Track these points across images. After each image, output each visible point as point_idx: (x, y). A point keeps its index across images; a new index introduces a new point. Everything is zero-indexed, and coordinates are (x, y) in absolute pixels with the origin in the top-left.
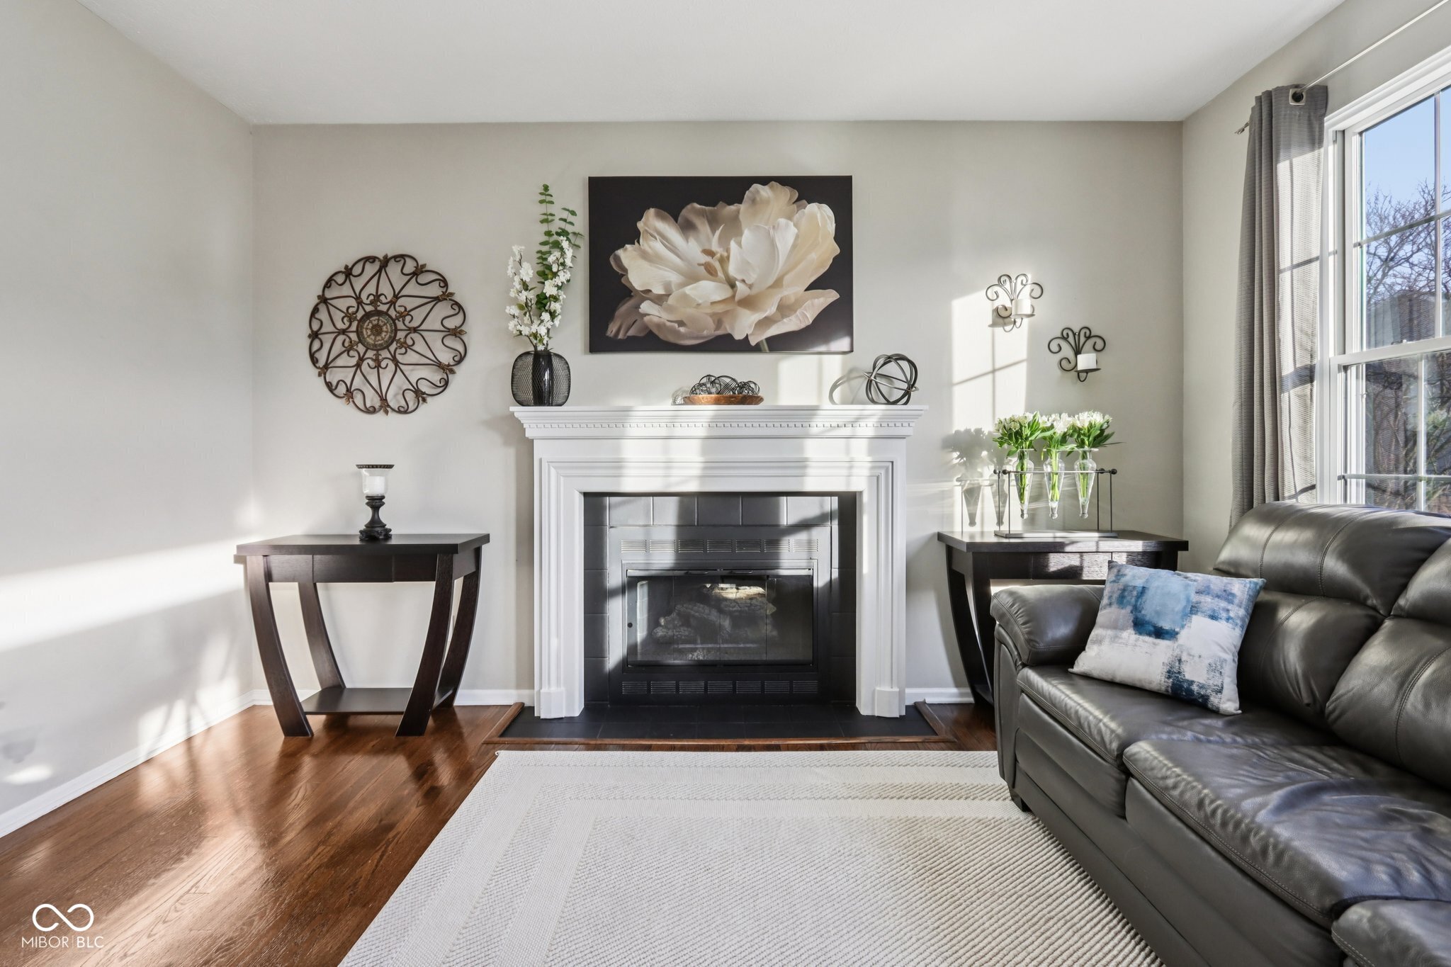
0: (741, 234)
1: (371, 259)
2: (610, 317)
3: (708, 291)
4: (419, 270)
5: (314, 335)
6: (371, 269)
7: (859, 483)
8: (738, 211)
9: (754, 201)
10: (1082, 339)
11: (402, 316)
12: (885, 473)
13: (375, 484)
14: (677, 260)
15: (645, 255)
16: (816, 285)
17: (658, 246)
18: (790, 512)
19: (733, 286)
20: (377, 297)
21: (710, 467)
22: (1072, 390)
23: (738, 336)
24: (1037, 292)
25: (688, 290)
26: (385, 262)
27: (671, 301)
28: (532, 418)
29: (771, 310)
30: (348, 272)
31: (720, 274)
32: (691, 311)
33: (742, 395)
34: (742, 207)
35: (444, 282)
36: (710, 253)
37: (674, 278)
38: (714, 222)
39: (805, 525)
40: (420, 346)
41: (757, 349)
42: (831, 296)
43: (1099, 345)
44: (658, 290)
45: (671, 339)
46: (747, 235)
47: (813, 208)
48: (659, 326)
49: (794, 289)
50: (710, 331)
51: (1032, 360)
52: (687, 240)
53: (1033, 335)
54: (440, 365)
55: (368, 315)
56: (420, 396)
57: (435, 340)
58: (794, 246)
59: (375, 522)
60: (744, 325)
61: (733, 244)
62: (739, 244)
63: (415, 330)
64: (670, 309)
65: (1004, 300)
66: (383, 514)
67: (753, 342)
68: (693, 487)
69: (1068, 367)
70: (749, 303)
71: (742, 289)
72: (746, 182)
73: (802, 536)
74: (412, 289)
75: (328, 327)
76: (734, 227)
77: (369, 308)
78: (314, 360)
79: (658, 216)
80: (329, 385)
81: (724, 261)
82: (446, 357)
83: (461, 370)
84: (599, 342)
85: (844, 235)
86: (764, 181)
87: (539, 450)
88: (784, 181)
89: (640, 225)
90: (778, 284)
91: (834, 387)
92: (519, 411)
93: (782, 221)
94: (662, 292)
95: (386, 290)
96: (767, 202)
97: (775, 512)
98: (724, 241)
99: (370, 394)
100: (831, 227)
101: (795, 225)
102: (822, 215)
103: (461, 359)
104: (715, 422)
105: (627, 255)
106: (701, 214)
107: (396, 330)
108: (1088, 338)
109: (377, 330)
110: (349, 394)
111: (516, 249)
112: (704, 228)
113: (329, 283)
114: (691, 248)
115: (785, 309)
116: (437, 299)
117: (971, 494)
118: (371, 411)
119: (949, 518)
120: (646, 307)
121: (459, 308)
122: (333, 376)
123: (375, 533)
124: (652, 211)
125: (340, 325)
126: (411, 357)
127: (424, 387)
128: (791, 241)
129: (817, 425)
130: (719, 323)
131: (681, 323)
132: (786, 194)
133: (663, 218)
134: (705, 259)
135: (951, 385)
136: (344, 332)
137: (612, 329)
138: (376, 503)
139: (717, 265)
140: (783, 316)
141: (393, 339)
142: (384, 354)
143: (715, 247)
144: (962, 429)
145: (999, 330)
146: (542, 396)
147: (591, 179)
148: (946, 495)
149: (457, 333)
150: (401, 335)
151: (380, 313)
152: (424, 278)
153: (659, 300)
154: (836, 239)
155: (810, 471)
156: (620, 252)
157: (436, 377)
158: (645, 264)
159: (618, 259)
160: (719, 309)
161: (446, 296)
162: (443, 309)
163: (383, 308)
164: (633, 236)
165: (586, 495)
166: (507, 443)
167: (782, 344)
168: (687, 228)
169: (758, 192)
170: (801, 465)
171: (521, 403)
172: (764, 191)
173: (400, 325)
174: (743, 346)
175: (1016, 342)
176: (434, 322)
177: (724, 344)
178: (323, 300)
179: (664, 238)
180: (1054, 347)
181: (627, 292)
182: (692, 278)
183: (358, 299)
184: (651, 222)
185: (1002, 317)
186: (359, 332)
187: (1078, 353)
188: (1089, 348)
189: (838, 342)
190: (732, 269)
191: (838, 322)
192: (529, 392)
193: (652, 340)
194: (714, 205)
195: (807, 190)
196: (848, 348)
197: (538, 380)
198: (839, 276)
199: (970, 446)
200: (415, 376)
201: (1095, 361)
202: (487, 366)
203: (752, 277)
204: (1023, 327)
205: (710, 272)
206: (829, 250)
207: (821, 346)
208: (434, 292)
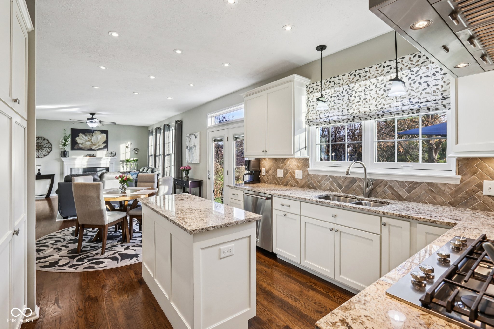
2: (75, 146)
3: (89, 143)
7: (109, 166)
8: (93, 134)
9: (95, 133)
12: (112, 165)
13: (39, 167)
14: (84, 139)
15: (80, 139)
16: (104, 143)
17: (82, 138)
18: (99, 169)
19: (92, 143)
21: (88, 164)
22: (135, 155)
23: (93, 149)
24: (131, 144)
25: (86, 143)
26: (39, 138)
27: (84, 144)
28: (63, 159)
29: (97, 146)
32: (86, 146)
33: (93, 156)
35: (48, 141)
37: (84, 142)
38: (90, 135)
40: (45, 149)
41: (96, 150)
42: (105, 144)
43: (139, 150)
44: (82, 143)
45: (83, 149)
46: (94, 137)
48: (82, 147)
49: (100, 143)
50: (89, 148)
51: (130, 152)
52: (86, 137)
53: (131, 149)
54: (48, 152)
56: (44, 156)
57: (47, 149)
58: (101, 138)
60: (94, 147)
61: (92, 138)
63: (44, 147)
64: (83, 145)
65: (127, 145)
66: (40, 171)
67: (95, 149)
68: (85, 167)
69: (135, 153)
70: (94, 145)
72: (94, 130)
74: (44, 142)
79: (82, 134)
81: (91, 140)
82: (49, 151)
83: (51, 153)
84: (73, 149)
85: (107, 137)
86: (97, 130)
87: (64, 163)
88: (99, 130)
89: (79, 135)
90: (98, 143)
91: (106, 155)
92: (62, 158)
93: (99, 135)
96: (97, 133)
98: (91, 137)
101: (101, 136)
102: (104, 135)
103: (51, 151)
104: (89, 159)
105: (77, 139)
107: (41, 147)
108: (137, 149)
111: (62, 138)
112: (88, 136)
114: (86, 138)
115: (99, 146)
117: (123, 167)
119: (121, 169)
120: (80, 145)
121: (51, 144)
123: (39, 174)
126: (44, 151)
127: (45, 155)
129: (102, 159)
131: (85, 147)
132: (99, 132)
134: (88, 139)
135: (120, 154)
137: (75, 148)
138: (39, 170)
141: (41, 148)
142: (39, 150)
143: (90, 138)
144: (122, 159)
145: (127, 149)
146: (65, 156)
147: (72, 129)
148: (120, 167)
149: (51, 147)
150: (42, 148)
151: (39, 145)
152: (45, 140)
153: (82, 144)
156: (76, 138)
157: (47, 153)
158: (79, 140)
159: (76, 139)
160: (90, 145)
162: (49, 144)
164: (78, 136)
165: (70, 168)
166: (58, 162)
167: (98, 150)
168: (86, 136)
170: (100, 164)
171: (62, 157)
172: (97, 132)
173: (42, 147)
174: (94, 150)
175: (128, 150)
176: (47, 146)
177: (91, 150)
180: (133, 150)
181: (77, 143)
182: (86, 141)
184: (81, 134)
185: (127, 147)
187: (136, 151)
188: (137, 151)
189: (106, 149)
190: (92, 141)
191: (106, 147)
192: (63, 156)
193: (81, 149)
194: (89, 133)
195: (102, 132)
196: (108, 150)
197: (64, 154)
198: (106, 142)
199: (123, 161)
200: (44, 153)
201: (138, 152)
202: (56, 152)
203: (95, 142)
204: (129, 149)
205: (89, 141)
206: (105, 139)
207: (103, 150)
208: (47, 142)
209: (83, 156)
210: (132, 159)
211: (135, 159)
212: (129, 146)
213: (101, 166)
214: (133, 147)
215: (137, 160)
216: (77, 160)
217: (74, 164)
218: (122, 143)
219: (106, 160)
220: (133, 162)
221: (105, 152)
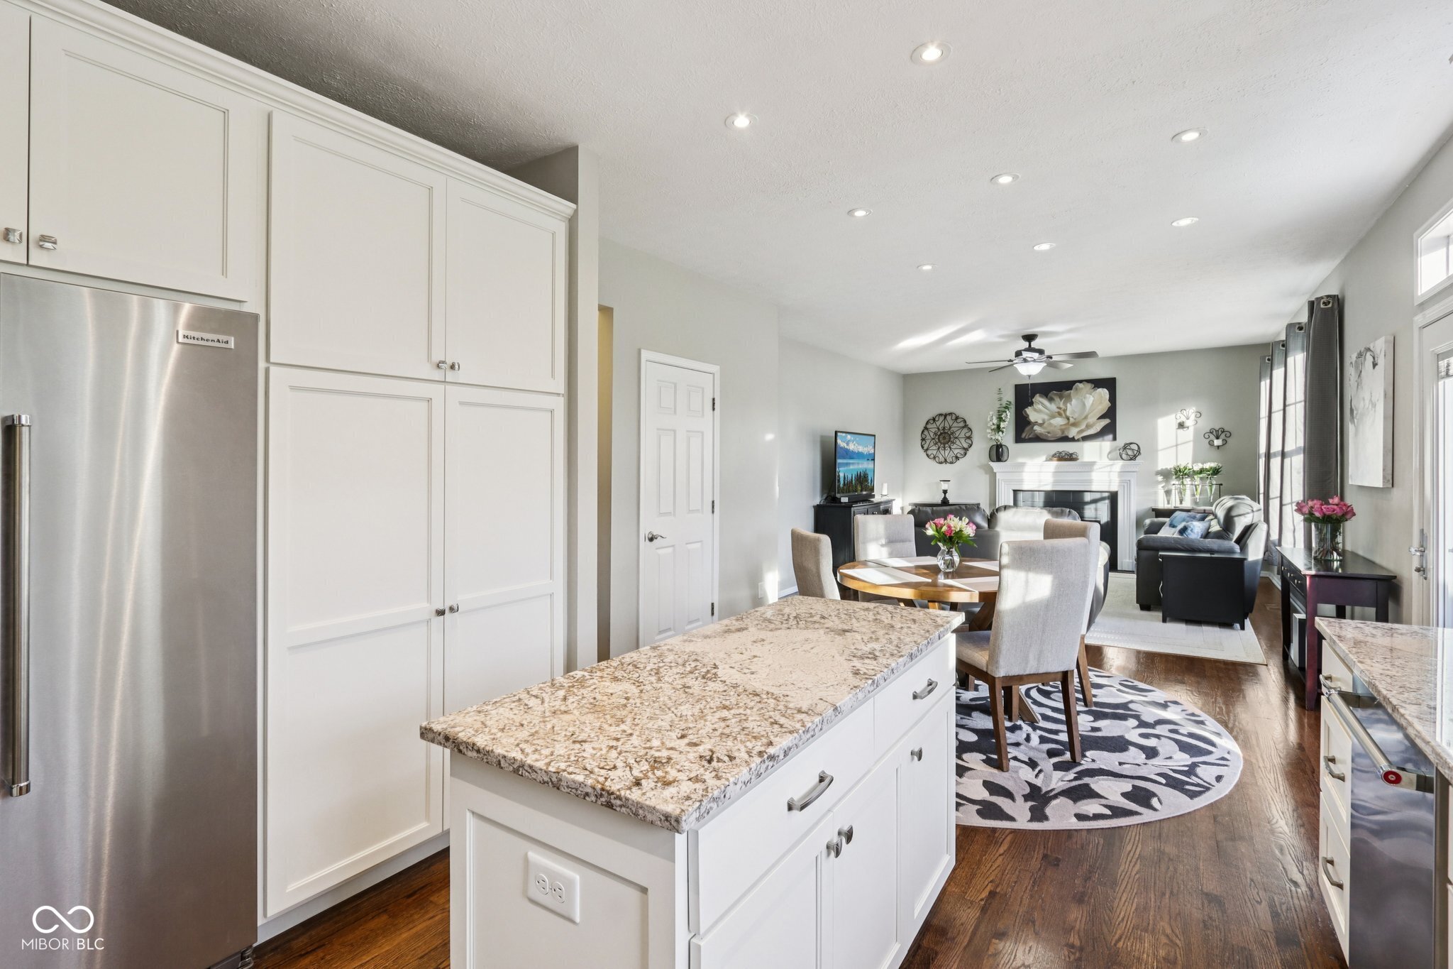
0: (1071, 401)
1: (941, 415)
2: (1023, 431)
3: (1059, 421)
4: (957, 418)
5: (923, 439)
6: (941, 418)
7: (1114, 489)
8: (1070, 393)
9: (1076, 389)
10: (1220, 432)
11: (952, 433)
12: (1126, 483)
13: (944, 486)
14: (1047, 411)
15: (1035, 410)
16: (1102, 417)
17: (1040, 407)
18: (1088, 497)
19: (1068, 419)
20: (944, 428)
21: (1055, 482)
22: (1215, 453)
23: (1071, 436)
24: (1199, 415)
25: (1053, 421)
26: (945, 416)
27: (1045, 425)
28: (996, 466)
29: (1083, 427)
30: (934, 419)
31: (1064, 415)
32: (1052, 428)
33: (1070, 457)
34: (1072, 391)
35: (965, 421)
36: (1060, 408)
37: (1046, 417)
38: (1061, 398)
39: (1095, 501)
40: (958, 443)
41: (1078, 440)
42: (1107, 421)
43: (1228, 434)
44: (1040, 422)
45: (1044, 438)
46: (1074, 401)
47: (1100, 390)
48: (1041, 434)
49: (1092, 419)
50: (1059, 435)
51: (1195, 441)
52: (1051, 403)
53: (1196, 432)
54: (964, 448)
55: (941, 434)
56: (957, 458)
57: (963, 441)
58: (1093, 404)
59: (945, 498)
60: (1073, 432)
61: (1068, 405)
62: (1071, 404)
63: (956, 438)
64: (1043, 428)
65: (1183, 419)
66: (947, 495)
67: (1076, 438)
68: (1049, 488)
69: (1211, 443)
70: (1074, 425)
71: (1072, 420)
72: (1074, 382)
73: (1093, 506)
74: (955, 424)
75: (928, 437)
76: (1069, 399)
77: (942, 431)
78: (923, 447)
79: (1040, 396)
80: (927, 455)
81: (1065, 410)
82: (966, 446)
83: (971, 450)
84: (1019, 439)
85: (1113, 399)
86: (1081, 382)
87: (998, 477)
88: (1088, 381)
89: (1033, 400)
90: (1086, 418)
91: (1110, 453)
92: (992, 464)
93: (1088, 395)
94: (1041, 422)
95: (947, 425)
96: (1082, 389)
97: (1082, 498)
98: (1065, 404)
99: (941, 457)
100: (1108, 396)
101: (1093, 397)
102: (1104, 393)
103: (970, 446)
104: (1057, 467)
105: (1029, 411)
106: (1056, 394)
107: (950, 438)
108: (1222, 432)
109: (944, 438)
110: (934, 458)
111: (991, 413)
112: (1057, 399)
113: (927, 423)
114: (1053, 406)
115: (1088, 427)
116: (963, 427)
117: (1168, 493)
118: (941, 463)
119: (1156, 501)
120: (1036, 428)
121: (970, 430)
122: (929, 452)
123: (945, 502)
124: (1038, 395)
125: (933, 437)
126: (955, 446)
127: (958, 455)
128: (1091, 402)
129: (1096, 467)
130: (1063, 432)
131: (1049, 433)
132: (1089, 386)
133: (1042, 397)
134: (1058, 410)
135: (1156, 452)
136: (933, 439)
137: (1023, 436)
138: (945, 492)
139: (1062, 412)
140: (1088, 429)
141: (949, 440)
142: (946, 445)
143: (1061, 406)
144: (1164, 468)
145: (1181, 431)
146: (999, 458)
147: (1016, 386)
148: (1156, 493)
149: (969, 438)
150: (952, 439)
151: (946, 433)
152: (959, 420)
153: (1041, 425)
154: (1109, 401)
155: (1094, 484)
156: (1026, 409)
157: (962, 452)
158: (1036, 413)
159: (1026, 412)
160: (1063, 427)
161: (966, 426)
162: (965, 430)
163: (946, 431)
164: (1031, 404)
165: (1014, 491)
166: (986, 473)
167: (1085, 438)
168: (1051, 400)
169: (1078, 386)
170: (1090, 481)
171: (992, 461)
172: (1080, 385)
173: (952, 436)
174: (1073, 440)
175: (1188, 434)
176: (962, 435)
177: (1065, 439)
178: (926, 428)
179: (1042, 404)
180: (1207, 436)
181: (1029, 423)
182: (1053, 417)
183: (938, 429)
184: (1038, 398)
185: (1181, 425)
186: (939, 439)
187: (1217, 438)
188: (1223, 436)
189: (1111, 437)
190: (1068, 413)
191: (1110, 430)
192: (994, 457)
193: (1038, 439)
194: (1061, 391)
195: (1097, 383)
196: (1115, 439)
197: (998, 453)
198: (1111, 413)
199: (1166, 475)
200: (956, 452)
201: (1225, 442)
202: (980, 448)
203: (1076, 416)
204: (1191, 429)
205: (1060, 414)
206: (1107, 404)
207: (1101, 439)
208: (962, 424)
209: (1044, 458)
210: (1197, 468)
211: (1213, 465)
212: (1189, 423)
213: (1094, 489)
214: (1207, 424)
215: (1216, 471)
216: (1027, 469)
217: (1021, 481)
218: (1166, 414)
219: (1108, 469)
220: (1201, 478)
221: (1106, 444)
